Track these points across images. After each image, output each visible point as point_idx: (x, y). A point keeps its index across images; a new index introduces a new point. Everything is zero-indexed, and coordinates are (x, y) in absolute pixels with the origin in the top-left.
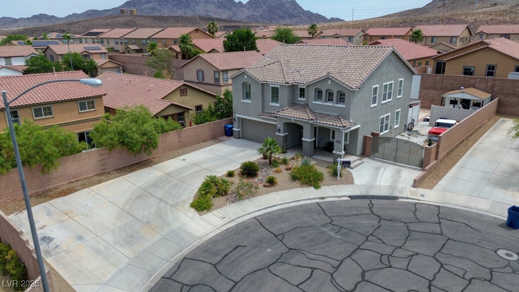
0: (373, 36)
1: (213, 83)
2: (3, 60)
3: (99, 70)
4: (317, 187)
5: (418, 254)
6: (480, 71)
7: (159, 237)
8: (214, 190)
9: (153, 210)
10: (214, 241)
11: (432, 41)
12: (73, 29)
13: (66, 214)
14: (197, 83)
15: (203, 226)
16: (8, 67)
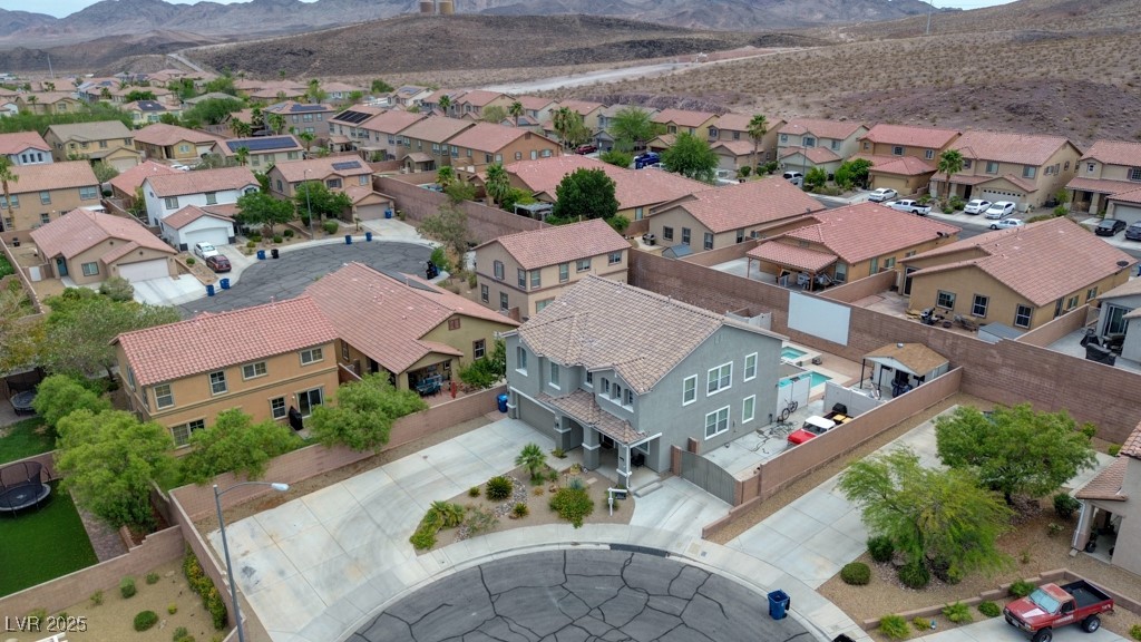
0: (879, 143)
1: (515, 284)
2: (204, 197)
3: (354, 209)
4: (578, 524)
5: (631, 639)
6: (964, 302)
7: (364, 580)
8: (441, 520)
9: (365, 543)
10: (421, 594)
11: (989, 170)
13: (271, 537)
14: (494, 280)
15: (416, 571)
16: (212, 212)
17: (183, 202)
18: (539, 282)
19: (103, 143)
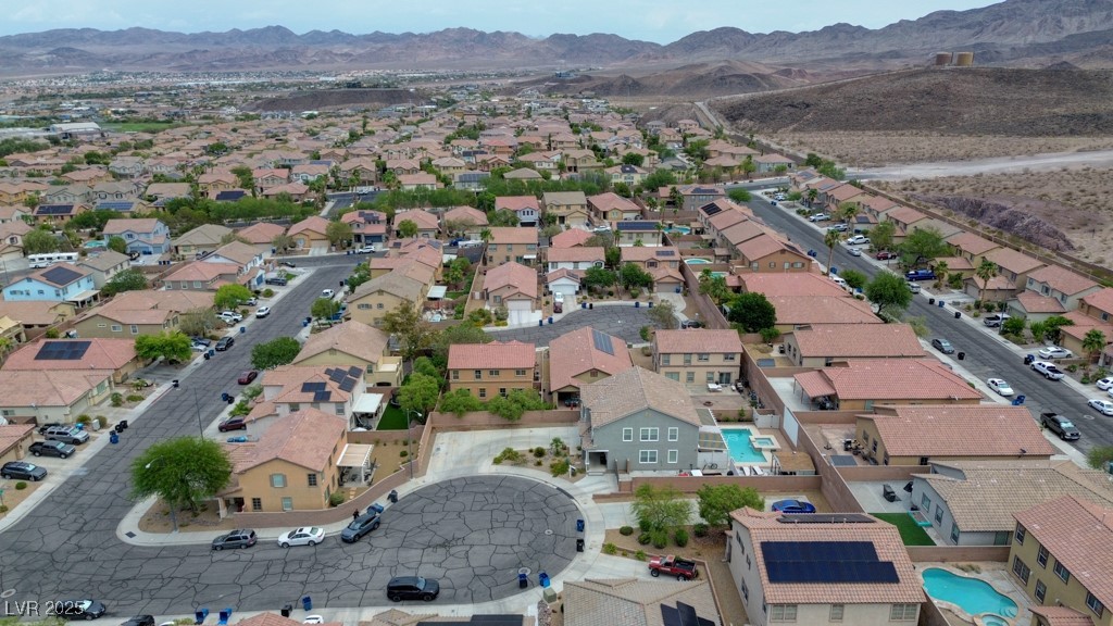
2: (573, 264)
3: (654, 284)
4: (554, 476)
7: (468, 466)
8: (510, 456)
10: (480, 477)
12: (826, 102)
13: (455, 440)
15: (486, 468)
16: (571, 275)
17: (560, 266)
18: (668, 361)
19: (568, 207)
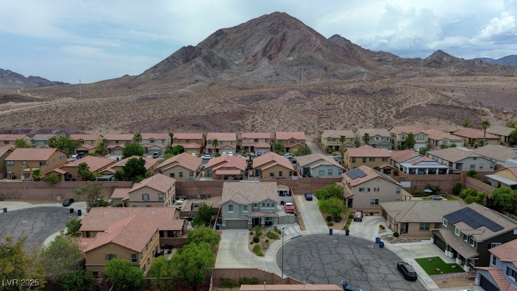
0: (180, 139)
1: (158, 201)
4: (279, 239)
6: (277, 175)
9: (250, 261)
11: (221, 144)
14: (142, 202)
15: (269, 259)
